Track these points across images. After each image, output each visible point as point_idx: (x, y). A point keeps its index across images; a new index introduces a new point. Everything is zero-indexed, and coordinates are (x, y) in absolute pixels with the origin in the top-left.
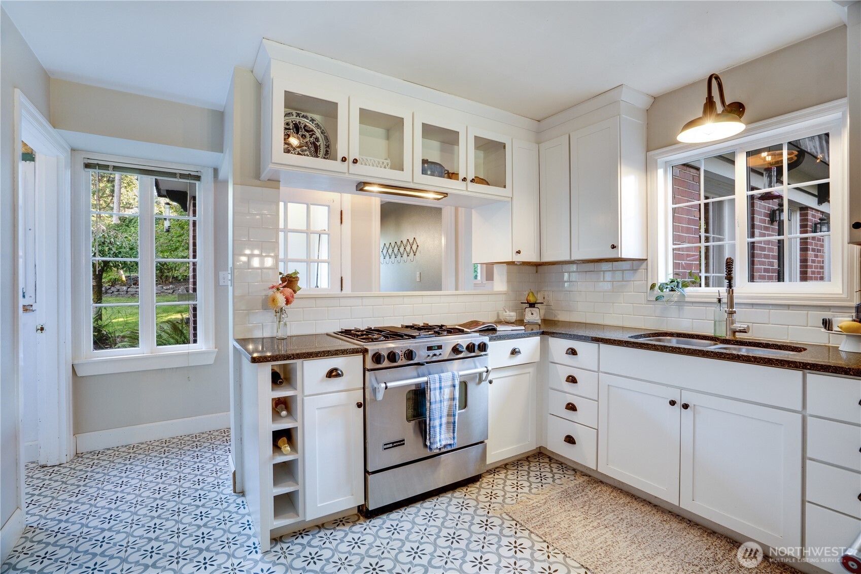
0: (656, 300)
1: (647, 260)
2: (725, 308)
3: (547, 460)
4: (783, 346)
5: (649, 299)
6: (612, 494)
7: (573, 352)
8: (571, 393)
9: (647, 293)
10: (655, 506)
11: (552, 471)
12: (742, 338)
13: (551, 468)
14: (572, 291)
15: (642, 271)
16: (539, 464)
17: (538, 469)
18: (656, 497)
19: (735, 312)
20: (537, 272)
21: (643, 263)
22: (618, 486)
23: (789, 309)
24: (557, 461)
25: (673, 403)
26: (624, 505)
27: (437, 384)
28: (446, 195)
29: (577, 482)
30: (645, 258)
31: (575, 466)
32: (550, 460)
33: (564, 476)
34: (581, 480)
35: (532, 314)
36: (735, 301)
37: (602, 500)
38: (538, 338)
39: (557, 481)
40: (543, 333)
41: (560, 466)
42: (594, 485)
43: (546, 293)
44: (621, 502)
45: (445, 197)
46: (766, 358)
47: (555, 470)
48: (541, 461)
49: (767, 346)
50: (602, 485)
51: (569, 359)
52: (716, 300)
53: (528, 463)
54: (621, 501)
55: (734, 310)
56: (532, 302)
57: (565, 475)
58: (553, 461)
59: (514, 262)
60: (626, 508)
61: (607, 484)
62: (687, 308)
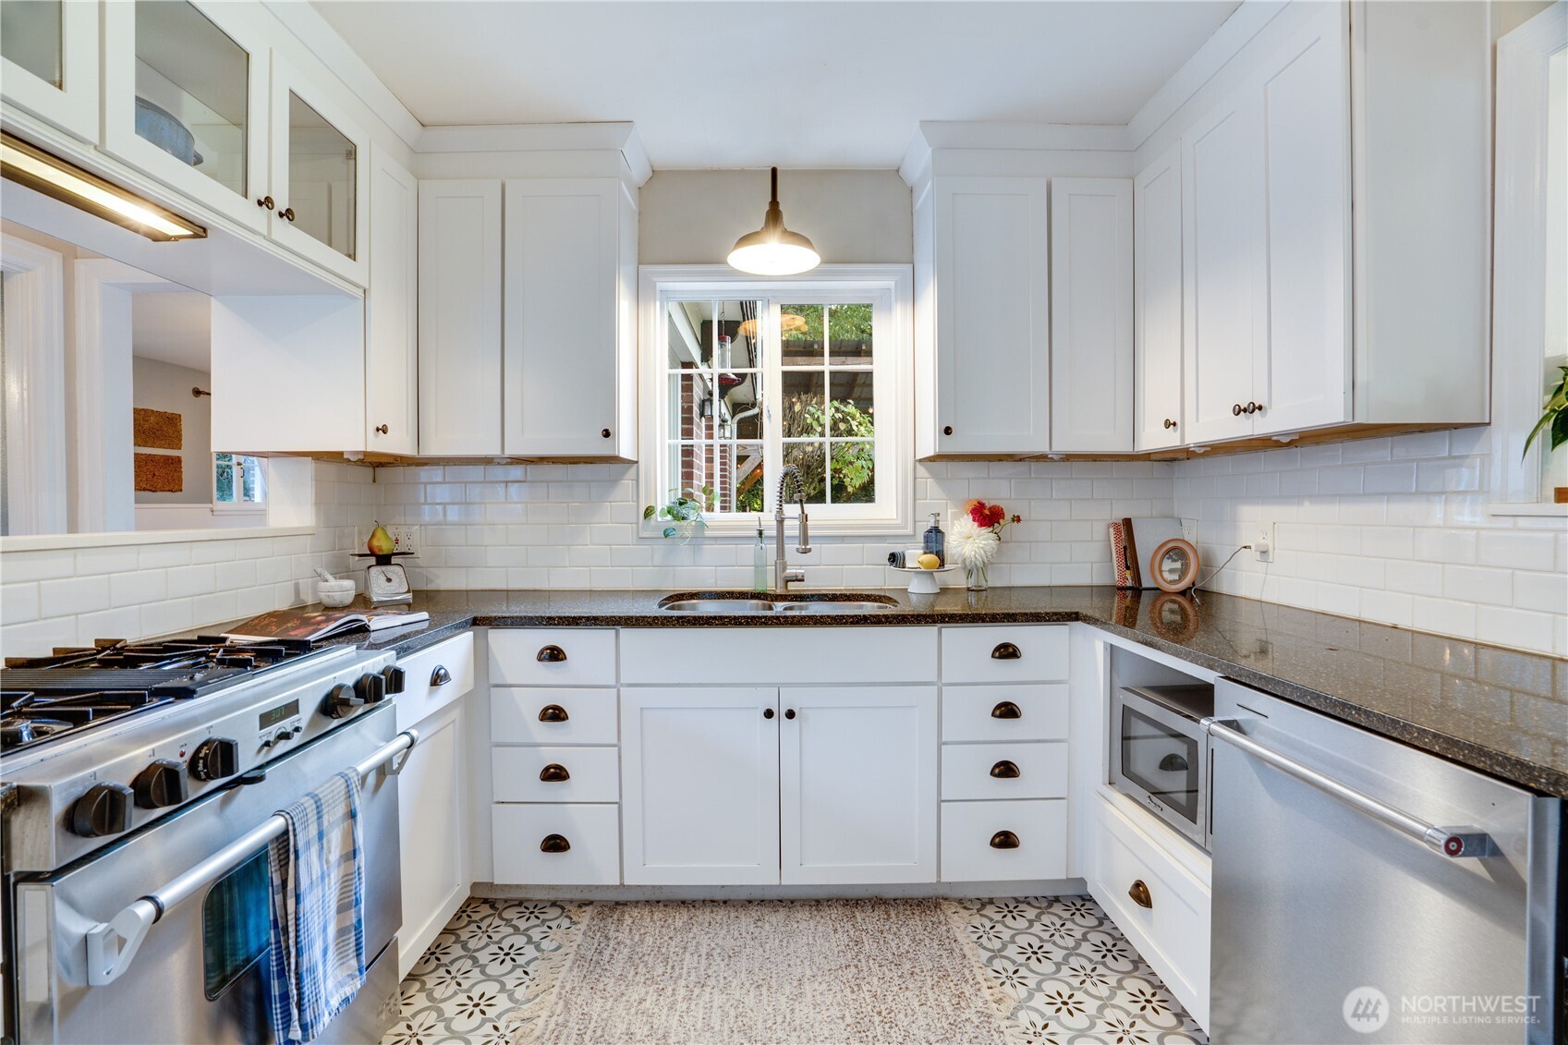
0: (666, 537)
1: (637, 462)
2: (771, 547)
3: (485, 910)
4: (853, 595)
5: (643, 536)
6: (655, 918)
7: (554, 654)
8: (553, 744)
9: (638, 523)
10: (725, 902)
11: (516, 928)
12: (804, 590)
13: (508, 922)
14: (472, 525)
15: (627, 483)
16: (479, 927)
17: (485, 939)
18: (723, 887)
19: (810, 550)
20: (374, 481)
21: (630, 467)
22: (654, 898)
23: (843, 542)
24: (506, 901)
25: (769, 714)
26: (688, 927)
27: (311, 827)
28: (201, 231)
29: (583, 927)
30: (636, 460)
31: (553, 896)
32: (493, 906)
33: (550, 928)
34: (585, 918)
35: (389, 580)
36: (810, 533)
37: (651, 939)
38: (467, 637)
39: (545, 945)
40: (476, 622)
41: (523, 909)
42: (615, 917)
43: (403, 530)
44: (681, 924)
45: (196, 236)
46: (900, 615)
47: (522, 924)
48: (476, 917)
49: (834, 598)
50: (626, 909)
51: (550, 672)
52: (755, 533)
53: (453, 938)
54: (679, 924)
55: (808, 547)
56: (385, 553)
57: (548, 923)
58: (500, 906)
59: (341, 454)
60: (695, 930)
61: (637, 903)
62: (708, 548)
